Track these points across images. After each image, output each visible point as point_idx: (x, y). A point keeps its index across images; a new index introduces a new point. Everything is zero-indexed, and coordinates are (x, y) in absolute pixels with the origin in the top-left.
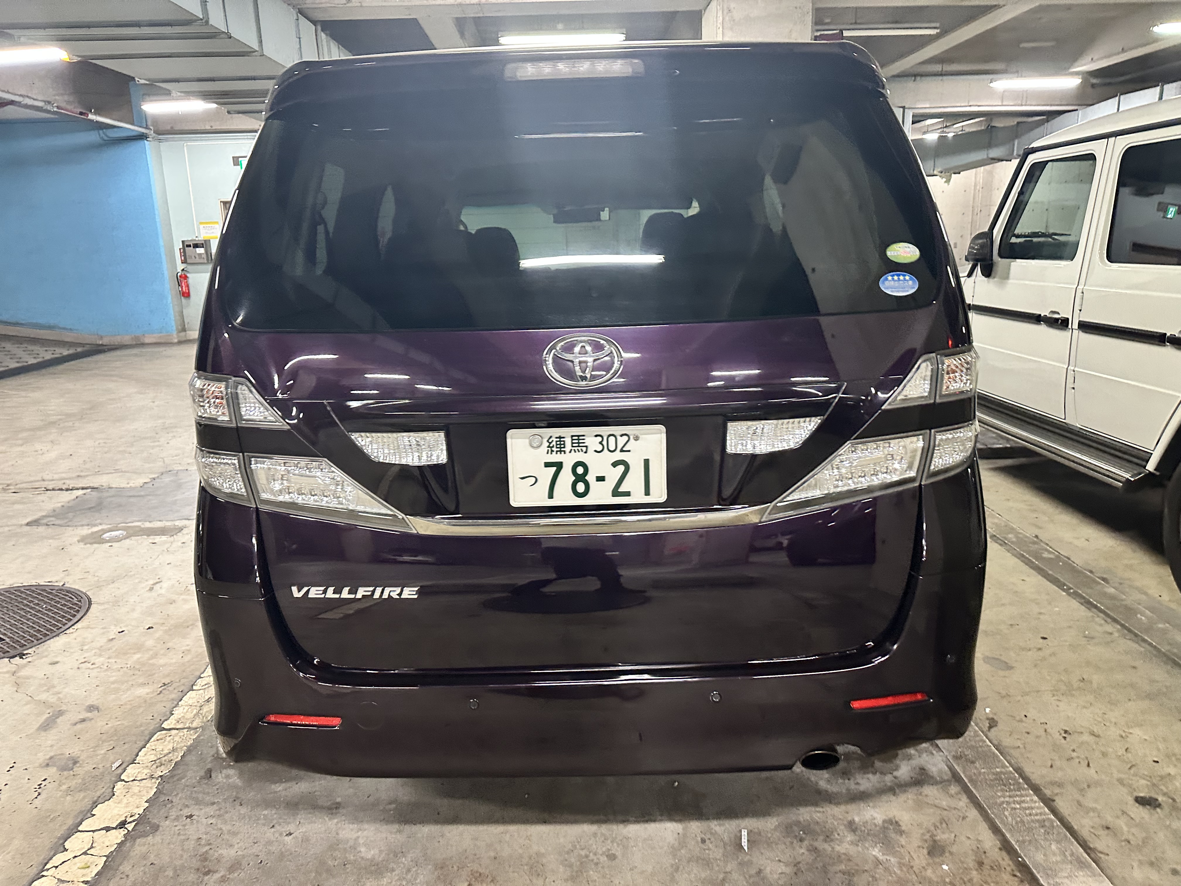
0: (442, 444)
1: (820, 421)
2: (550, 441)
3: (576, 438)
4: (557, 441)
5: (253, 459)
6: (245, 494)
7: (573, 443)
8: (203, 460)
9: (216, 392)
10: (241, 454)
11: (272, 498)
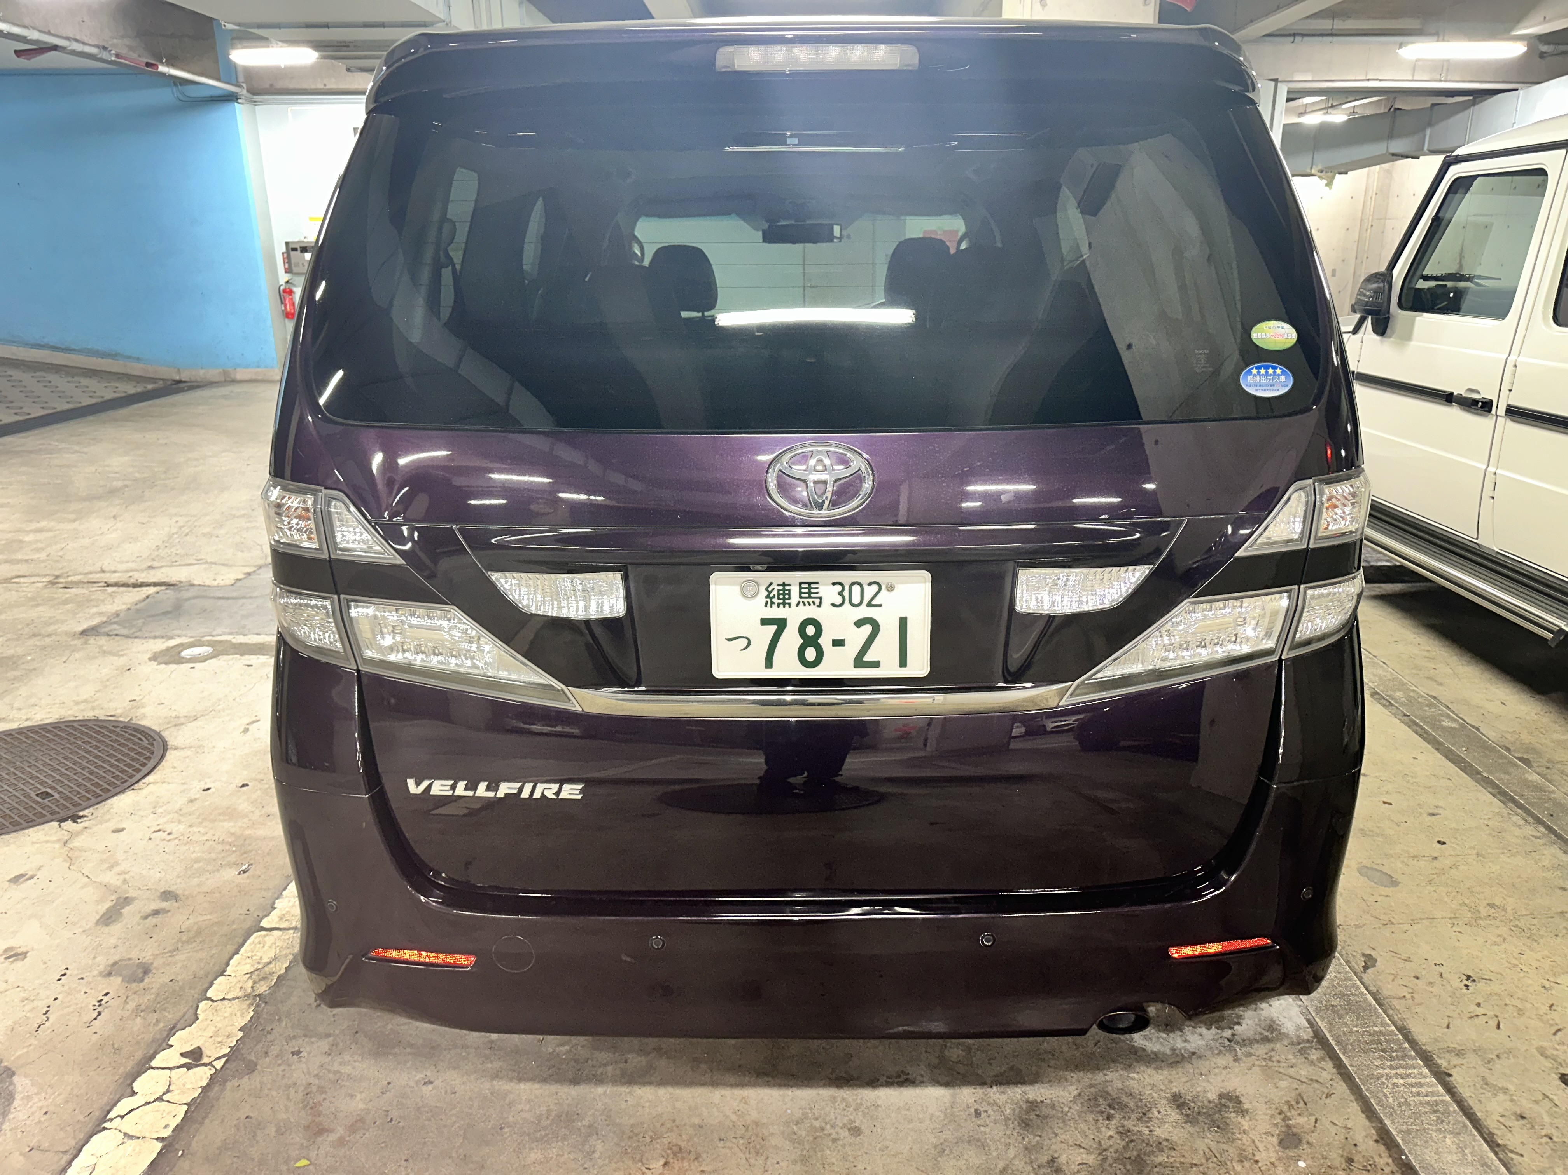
0: (617, 590)
1: (1147, 571)
2: (770, 589)
3: (807, 586)
4: (779, 590)
5: (352, 604)
6: (342, 651)
7: (801, 593)
8: (282, 601)
9: (300, 510)
10: (336, 597)
11: (379, 657)
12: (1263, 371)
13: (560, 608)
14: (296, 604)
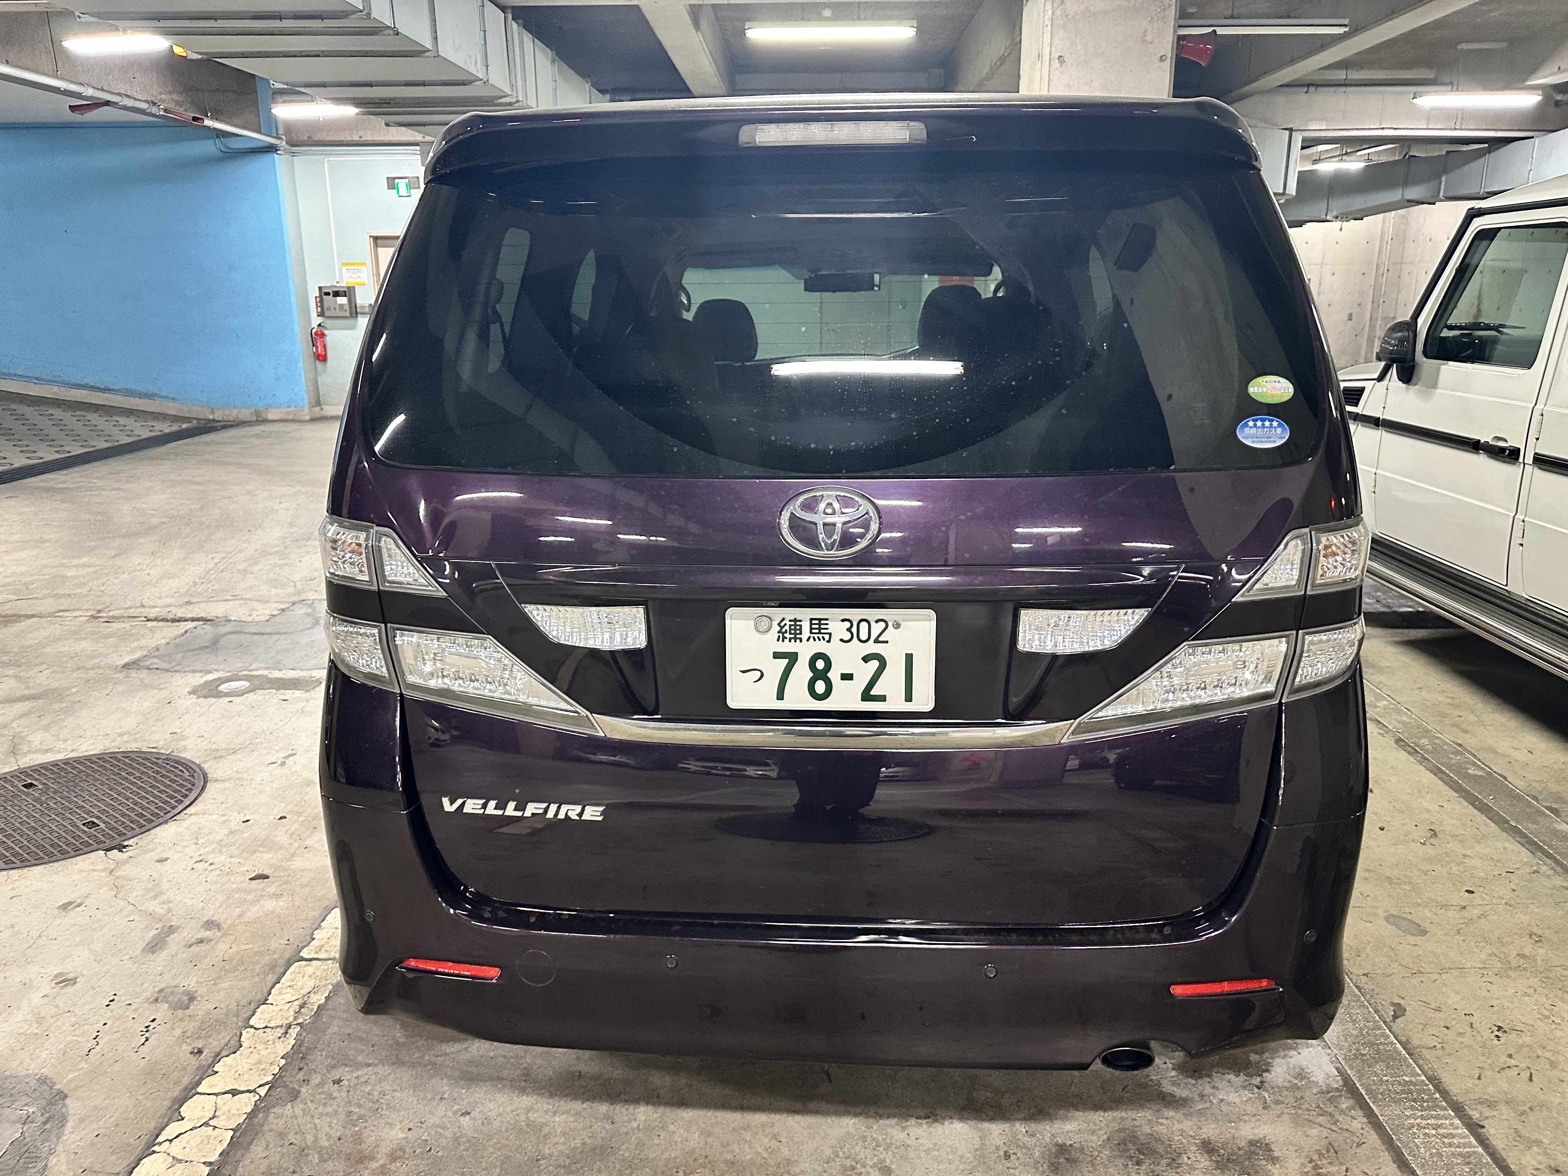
0: (640, 623)
1: (1146, 614)
2: (782, 624)
3: (817, 622)
4: (790, 626)
5: (398, 632)
6: (387, 675)
7: (811, 629)
8: (334, 629)
9: (354, 545)
10: (383, 625)
11: (421, 682)
12: (1259, 423)
13: (586, 639)
14: (347, 632)
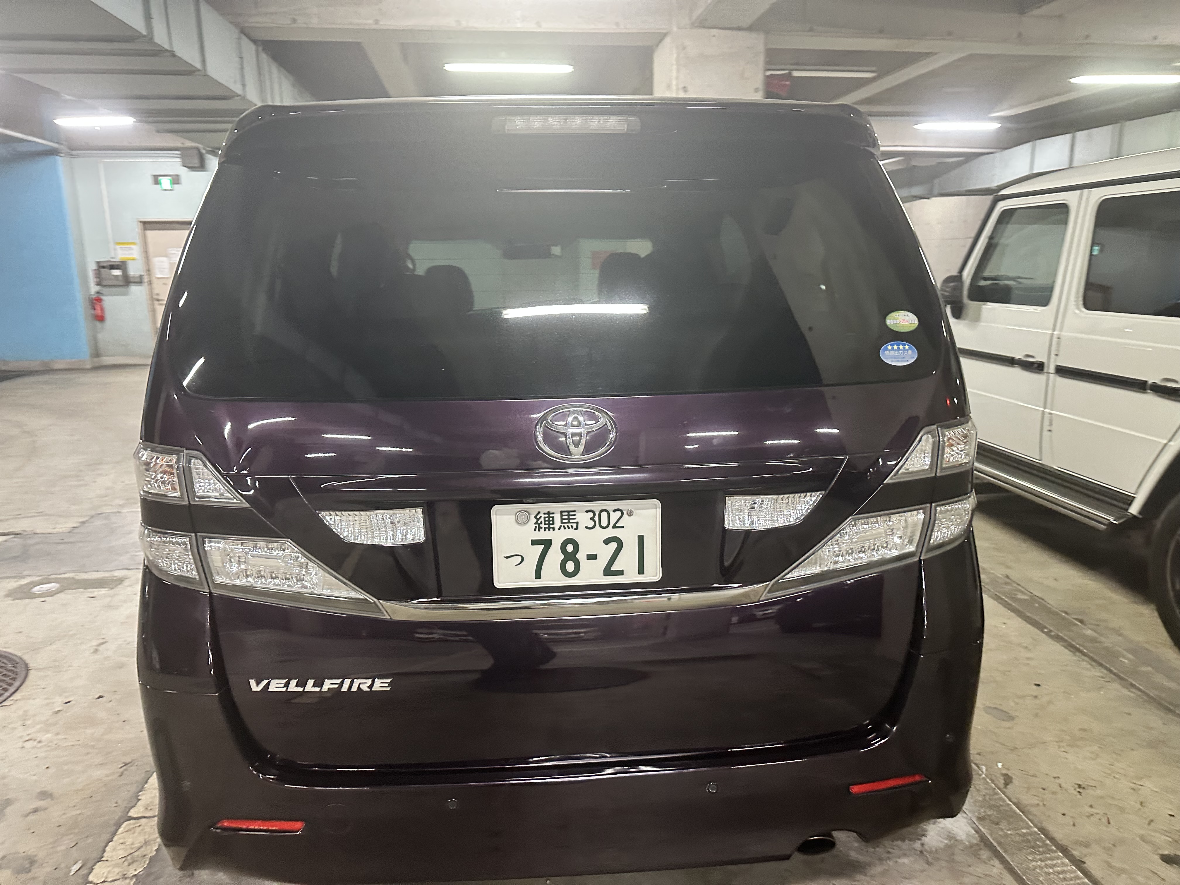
0: (419, 522)
1: (821, 496)
2: (538, 517)
3: (566, 514)
4: (545, 518)
5: (207, 539)
6: (197, 577)
7: (562, 519)
8: (149, 539)
9: (165, 466)
10: (193, 534)
11: (227, 581)
12: (895, 347)
13: (373, 537)
14: (160, 542)
